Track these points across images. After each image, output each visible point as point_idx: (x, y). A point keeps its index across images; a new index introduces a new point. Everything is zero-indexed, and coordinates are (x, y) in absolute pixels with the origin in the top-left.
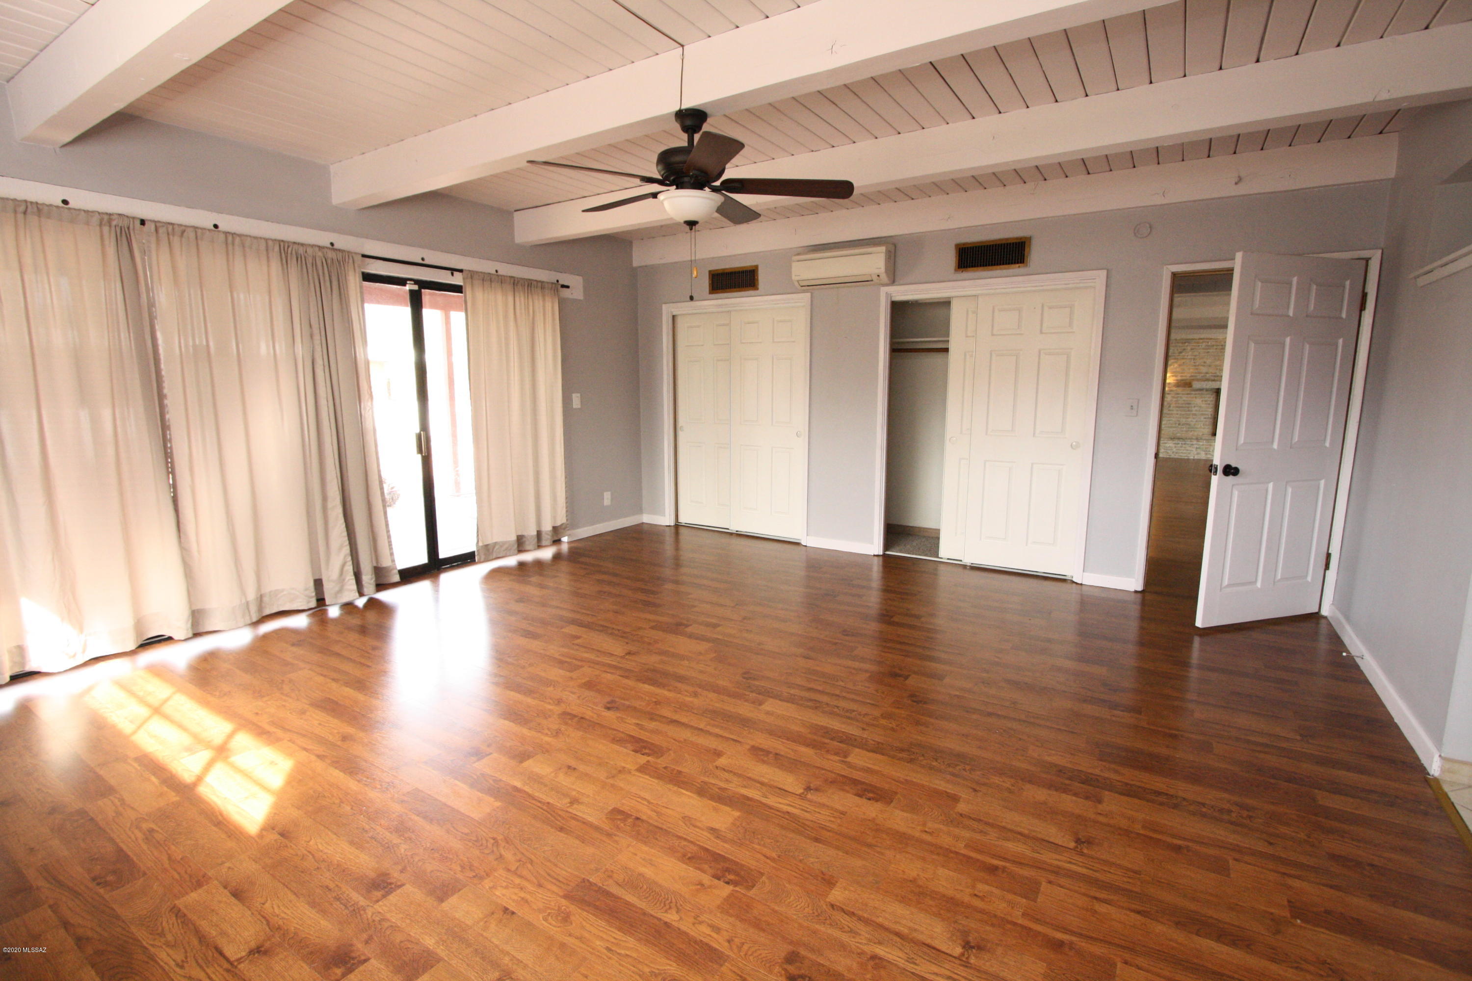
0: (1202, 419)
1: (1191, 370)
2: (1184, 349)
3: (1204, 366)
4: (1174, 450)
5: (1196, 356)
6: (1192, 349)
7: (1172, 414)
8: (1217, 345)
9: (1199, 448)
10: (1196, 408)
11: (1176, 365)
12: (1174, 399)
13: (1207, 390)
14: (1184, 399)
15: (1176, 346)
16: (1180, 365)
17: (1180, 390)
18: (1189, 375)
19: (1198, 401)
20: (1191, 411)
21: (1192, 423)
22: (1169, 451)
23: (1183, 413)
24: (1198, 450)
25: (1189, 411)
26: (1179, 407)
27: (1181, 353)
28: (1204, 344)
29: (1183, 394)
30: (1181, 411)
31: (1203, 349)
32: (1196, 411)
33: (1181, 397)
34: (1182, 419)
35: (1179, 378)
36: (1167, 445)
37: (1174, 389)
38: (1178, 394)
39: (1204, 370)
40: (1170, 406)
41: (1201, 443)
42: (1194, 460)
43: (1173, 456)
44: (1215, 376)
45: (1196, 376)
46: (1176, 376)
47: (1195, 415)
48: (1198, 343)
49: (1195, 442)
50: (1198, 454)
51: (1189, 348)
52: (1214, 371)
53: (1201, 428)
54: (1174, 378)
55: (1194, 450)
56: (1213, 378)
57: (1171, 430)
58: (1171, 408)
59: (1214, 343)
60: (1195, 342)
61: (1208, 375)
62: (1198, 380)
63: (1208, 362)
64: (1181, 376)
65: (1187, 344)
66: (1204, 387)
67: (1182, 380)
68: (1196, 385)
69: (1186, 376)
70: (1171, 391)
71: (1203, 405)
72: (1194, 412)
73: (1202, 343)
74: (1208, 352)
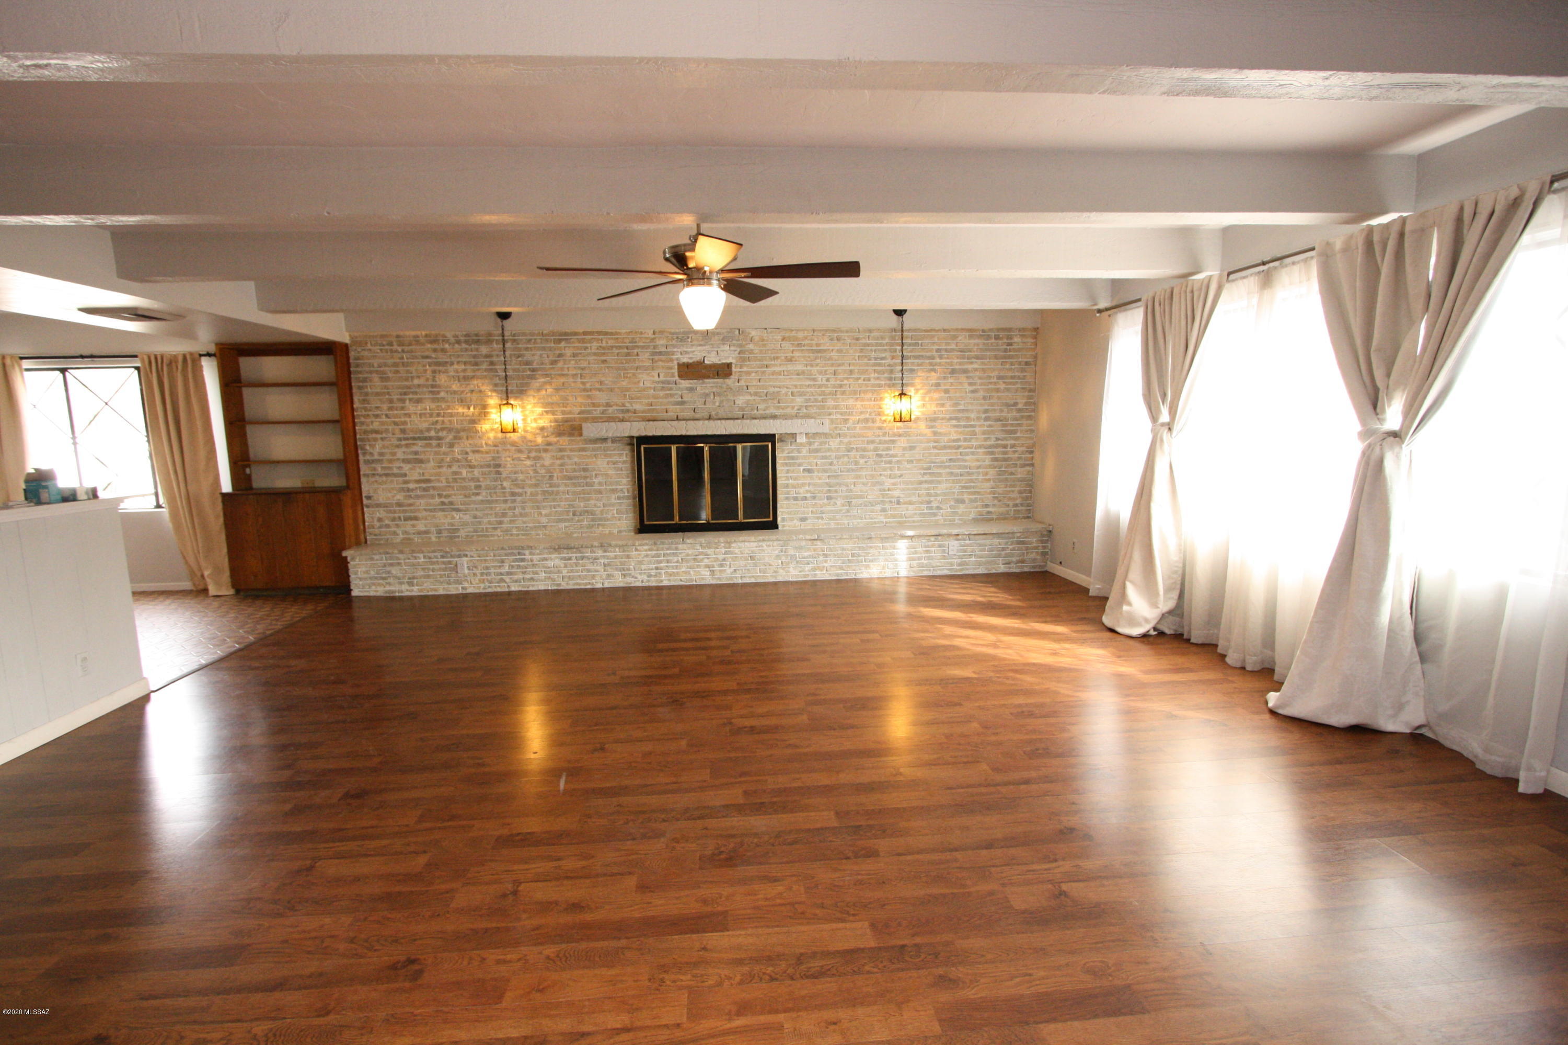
0: (613, 501)
1: (580, 400)
2: (560, 355)
3: (600, 390)
4: (565, 572)
5: (583, 369)
6: (574, 355)
7: (558, 493)
8: (620, 347)
9: (609, 565)
10: (600, 479)
11: (550, 390)
12: (558, 462)
13: (614, 440)
14: (576, 459)
15: (544, 349)
16: (557, 390)
17: (564, 441)
18: (577, 410)
19: (601, 463)
20: (591, 485)
21: (598, 510)
22: (555, 576)
23: (579, 489)
24: (608, 568)
25: (587, 484)
26: (570, 478)
27: (554, 363)
28: (595, 344)
29: (572, 450)
30: (574, 485)
31: (595, 354)
32: (600, 484)
33: (569, 457)
34: (577, 503)
35: (560, 417)
36: (550, 563)
37: (553, 439)
38: (561, 450)
39: (602, 398)
40: (551, 477)
41: (612, 554)
42: (603, 589)
43: (564, 586)
44: (623, 411)
45: (588, 412)
46: (553, 413)
47: (600, 492)
48: (583, 341)
49: (600, 553)
50: (609, 576)
51: (568, 352)
52: (619, 401)
53: (614, 518)
54: (551, 417)
55: (601, 568)
56: (621, 416)
57: (562, 525)
58: (555, 481)
59: (611, 343)
60: (580, 341)
61: (610, 410)
62: (595, 420)
63: (608, 380)
64: (563, 413)
65: (563, 344)
66: (604, 434)
67: (567, 421)
68: (591, 430)
69: (570, 413)
70: (549, 444)
71: (610, 472)
72: (596, 487)
73: (590, 341)
74: (604, 361)
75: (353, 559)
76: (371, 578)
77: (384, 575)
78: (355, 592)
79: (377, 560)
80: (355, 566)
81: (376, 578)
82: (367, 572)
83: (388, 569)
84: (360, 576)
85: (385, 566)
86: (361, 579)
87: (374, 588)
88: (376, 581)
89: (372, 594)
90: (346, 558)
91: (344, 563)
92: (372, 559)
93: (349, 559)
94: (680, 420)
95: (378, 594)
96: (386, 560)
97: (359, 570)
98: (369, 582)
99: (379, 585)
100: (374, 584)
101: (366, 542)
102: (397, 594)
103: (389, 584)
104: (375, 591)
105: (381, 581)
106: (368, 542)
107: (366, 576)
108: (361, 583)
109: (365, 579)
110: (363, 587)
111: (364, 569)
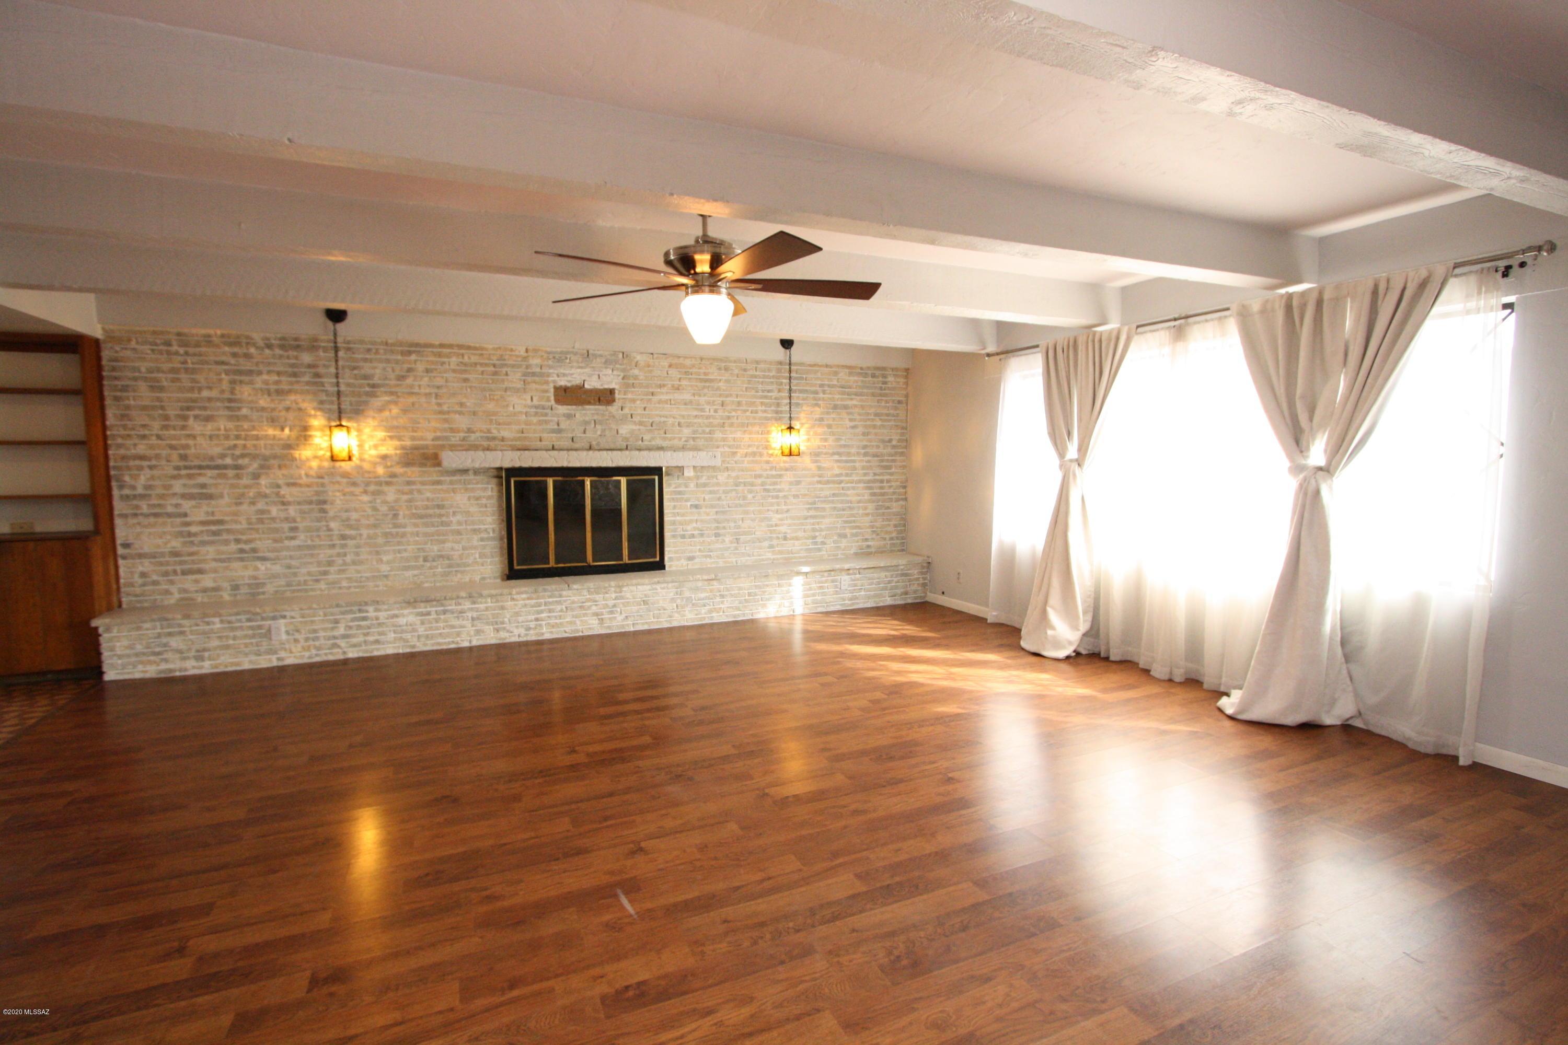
0: (475, 542)
1: (434, 424)
2: (410, 370)
3: (460, 413)
4: (421, 630)
5: (438, 387)
6: (427, 371)
7: (404, 535)
8: (486, 365)
9: (478, 618)
10: (459, 517)
11: (395, 410)
12: (405, 497)
13: (476, 472)
14: (429, 495)
15: (388, 361)
16: (405, 411)
17: (414, 473)
18: (430, 435)
19: (461, 499)
20: (448, 524)
21: (455, 555)
22: (408, 636)
23: (432, 529)
24: (476, 622)
25: (443, 524)
26: (421, 517)
27: (401, 378)
28: (454, 360)
29: (423, 483)
30: (426, 525)
31: (454, 371)
32: (459, 523)
33: (419, 491)
34: (428, 546)
35: (408, 443)
36: (402, 621)
37: (399, 470)
38: (409, 483)
39: (462, 422)
40: (396, 516)
41: (482, 606)
42: (471, 649)
43: (421, 647)
44: (488, 439)
45: (447, 438)
46: (399, 438)
47: (459, 533)
48: (440, 355)
49: (467, 605)
50: (478, 632)
51: (420, 367)
52: (484, 427)
53: (477, 563)
54: (397, 443)
55: (468, 623)
56: (485, 444)
57: (410, 573)
58: (401, 520)
59: (474, 359)
60: (435, 354)
61: (473, 436)
62: (453, 448)
63: (470, 403)
64: (413, 438)
65: (413, 357)
66: (468, 464)
67: (416, 448)
68: (451, 459)
69: (422, 439)
70: (393, 475)
71: (472, 509)
72: (454, 527)
73: (448, 356)
74: (466, 380)
75: (108, 630)
76: (137, 655)
77: (158, 650)
78: (110, 675)
79: (147, 629)
80: (111, 640)
81: (144, 654)
82: (131, 647)
83: (164, 640)
84: (119, 653)
85: (159, 636)
86: (120, 657)
87: (140, 667)
88: (145, 658)
89: (138, 676)
90: (96, 629)
91: (94, 635)
92: (139, 628)
93: (101, 630)
94: (556, 450)
95: (148, 675)
96: (162, 628)
97: (118, 644)
98: (133, 659)
99: (150, 663)
100: (142, 662)
101: (120, 606)
102: (178, 674)
103: (166, 661)
104: (143, 672)
105: (152, 658)
106: (124, 606)
107: (128, 652)
108: (120, 662)
109: (128, 656)
110: (124, 666)
111: (126, 643)
